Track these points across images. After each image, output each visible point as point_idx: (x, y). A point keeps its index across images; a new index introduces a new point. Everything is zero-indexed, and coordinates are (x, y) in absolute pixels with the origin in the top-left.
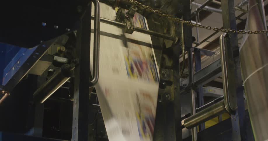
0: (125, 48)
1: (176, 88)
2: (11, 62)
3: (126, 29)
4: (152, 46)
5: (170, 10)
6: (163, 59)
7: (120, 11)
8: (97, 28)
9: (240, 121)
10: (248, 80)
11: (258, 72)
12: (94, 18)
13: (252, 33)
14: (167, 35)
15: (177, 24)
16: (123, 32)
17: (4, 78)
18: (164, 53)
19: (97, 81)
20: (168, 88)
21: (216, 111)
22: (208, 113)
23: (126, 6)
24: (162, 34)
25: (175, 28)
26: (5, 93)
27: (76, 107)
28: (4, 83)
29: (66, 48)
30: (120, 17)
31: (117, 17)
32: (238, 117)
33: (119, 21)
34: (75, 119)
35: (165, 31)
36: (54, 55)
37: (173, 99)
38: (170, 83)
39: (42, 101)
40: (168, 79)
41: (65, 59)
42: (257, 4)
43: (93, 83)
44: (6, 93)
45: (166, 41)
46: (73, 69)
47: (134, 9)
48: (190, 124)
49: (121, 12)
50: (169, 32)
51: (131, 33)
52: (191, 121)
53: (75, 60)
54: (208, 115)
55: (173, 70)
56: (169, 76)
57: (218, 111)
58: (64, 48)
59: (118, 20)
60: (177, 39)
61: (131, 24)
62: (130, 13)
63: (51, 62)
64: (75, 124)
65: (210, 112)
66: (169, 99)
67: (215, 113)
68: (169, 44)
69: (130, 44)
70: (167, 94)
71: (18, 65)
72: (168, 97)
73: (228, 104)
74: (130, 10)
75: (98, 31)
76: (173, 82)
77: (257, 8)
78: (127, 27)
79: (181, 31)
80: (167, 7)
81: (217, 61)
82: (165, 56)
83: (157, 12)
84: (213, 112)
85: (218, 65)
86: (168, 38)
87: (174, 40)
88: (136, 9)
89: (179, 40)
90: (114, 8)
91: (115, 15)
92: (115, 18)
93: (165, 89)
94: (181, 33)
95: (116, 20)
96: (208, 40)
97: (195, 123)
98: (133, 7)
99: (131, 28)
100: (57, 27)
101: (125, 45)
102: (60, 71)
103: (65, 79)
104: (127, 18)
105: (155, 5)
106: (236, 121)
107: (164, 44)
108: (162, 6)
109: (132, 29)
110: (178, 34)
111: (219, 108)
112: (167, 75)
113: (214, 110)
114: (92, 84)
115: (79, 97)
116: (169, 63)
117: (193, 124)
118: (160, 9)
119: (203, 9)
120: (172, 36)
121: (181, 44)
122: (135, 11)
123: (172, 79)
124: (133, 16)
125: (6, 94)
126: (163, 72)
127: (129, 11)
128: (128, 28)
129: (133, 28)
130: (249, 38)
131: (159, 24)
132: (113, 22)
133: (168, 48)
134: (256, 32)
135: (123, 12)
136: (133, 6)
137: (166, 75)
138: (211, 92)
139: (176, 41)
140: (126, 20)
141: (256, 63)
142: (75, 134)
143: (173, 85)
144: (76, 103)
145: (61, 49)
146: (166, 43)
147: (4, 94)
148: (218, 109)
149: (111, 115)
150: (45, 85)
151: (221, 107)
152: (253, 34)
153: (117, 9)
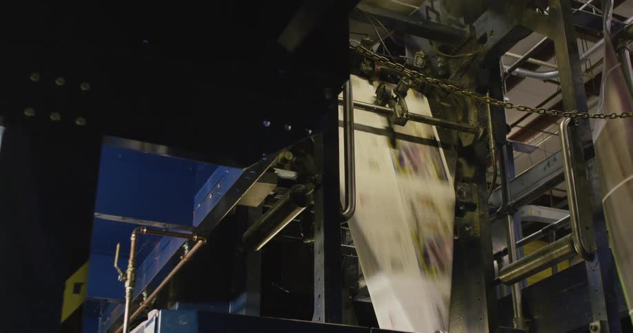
0: (393, 150)
1: (483, 215)
2: (206, 184)
3: (394, 117)
4: (440, 144)
5: (466, 81)
6: (459, 165)
7: (382, 87)
8: (348, 120)
9: (602, 271)
10: (609, 197)
11: (628, 183)
12: (344, 103)
13: (616, 116)
14: (464, 125)
15: (481, 106)
16: (389, 122)
17: (194, 212)
18: (461, 155)
19: (352, 213)
20: (469, 215)
21: (556, 253)
22: (542, 258)
23: (389, 76)
24: (456, 124)
25: (476, 111)
26: (198, 240)
27: (319, 260)
28: (196, 223)
29: (295, 155)
30: (383, 97)
31: (377, 97)
32: (598, 265)
33: (381, 105)
34: (319, 279)
35: (460, 118)
36: (275, 167)
37: (479, 235)
38: (472, 207)
39: (258, 246)
40: (468, 200)
41: (292, 172)
42: (620, 64)
43: (348, 216)
44: (200, 239)
45: (463, 135)
46: (311, 191)
47: (407, 83)
48: (509, 276)
49: (384, 89)
50: (466, 119)
51: (403, 124)
52: (513, 272)
53: (313, 178)
54: (541, 261)
55: (475, 185)
56: (470, 195)
57: (560, 254)
58: (291, 155)
59: (380, 102)
60: (482, 131)
61: (403, 108)
62: (399, 89)
63: (275, 183)
64: (319, 289)
65: (547, 256)
66: (472, 233)
67: (555, 256)
68: (467, 140)
69: (401, 142)
70: (468, 226)
71: (219, 190)
72: (470, 230)
73: (580, 241)
74: (400, 85)
75: (350, 125)
76: (477, 205)
77: (620, 73)
78: (396, 114)
79: (488, 116)
80: (461, 76)
81: (543, 162)
82: (461, 160)
83: (452, 88)
84: (552, 255)
85: (545, 169)
86: (466, 130)
87: (477, 134)
88: (410, 82)
89: (486, 133)
90: (371, 83)
91: (376, 95)
92: (375, 99)
93: (465, 217)
94: (488, 120)
95: (376, 103)
96: (519, 125)
97: (519, 274)
98: (405, 80)
99: (402, 115)
100: (290, 127)
101: (393, 144)
102: (288, 196)
103: (297, 210)
104: (395, 99)
105: (440, 73)
106: (594, 271)
107: (460, 141)
108: (453, 75)
109: (404, 116)
110: (482, 121)
111: (562, 248)
112: (467, 193)
113: (554, 252)
114: (345, 219)
115: (323, 241)
116: (468, 172)
117: (516, 276)
118: (449, 80)
119: (513, 73)
120: (473, 126)
121: (489, 139)
122: (408, 87)
123: (475, 199)
124: (404, 94)
125: (200, 242)
126: (459, 188)
127: (398, 87)
128: (398, 116)
129: (407, 116)
130: (607, 125)
131: (449, 105)
132: (372, 106)
133: (466, 147)
134: (625, 115)
135: (387, 88)
136: (404, 78)
137: (464, 193)
138: (534, 215)
139: (481, 135)
140: (393, 102)
141: (622, 168)
142: (319, 306)
143: (477, 209)
144: (319, 252)
145: (286, 156)
146: (463, 138)
147: (197, 242)
148: (561, 251)
149: (375, 267)
150: (263, 221)
151: (567, 246)
152: (619, 118)
153: (376, 83)
